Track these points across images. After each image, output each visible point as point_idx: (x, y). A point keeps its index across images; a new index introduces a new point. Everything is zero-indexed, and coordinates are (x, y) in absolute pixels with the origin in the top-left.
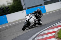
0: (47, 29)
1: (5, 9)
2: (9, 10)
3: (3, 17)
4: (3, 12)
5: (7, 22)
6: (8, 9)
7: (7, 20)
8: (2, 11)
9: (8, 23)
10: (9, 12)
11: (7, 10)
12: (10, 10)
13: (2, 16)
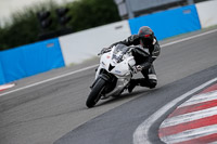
0: (206, 88)
1: (54, 16)
2: (70, 18)
3: (48, 44)
4: (47, 26)
5: (62, 63)
6: (67, 15)
7: (61, 55)
8: (44, 23)
9: (64, 65)
10: (68, 26)
11: (62, 19)
12: (73, 20)
13: (45, 42)
